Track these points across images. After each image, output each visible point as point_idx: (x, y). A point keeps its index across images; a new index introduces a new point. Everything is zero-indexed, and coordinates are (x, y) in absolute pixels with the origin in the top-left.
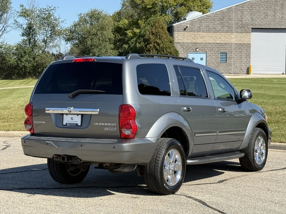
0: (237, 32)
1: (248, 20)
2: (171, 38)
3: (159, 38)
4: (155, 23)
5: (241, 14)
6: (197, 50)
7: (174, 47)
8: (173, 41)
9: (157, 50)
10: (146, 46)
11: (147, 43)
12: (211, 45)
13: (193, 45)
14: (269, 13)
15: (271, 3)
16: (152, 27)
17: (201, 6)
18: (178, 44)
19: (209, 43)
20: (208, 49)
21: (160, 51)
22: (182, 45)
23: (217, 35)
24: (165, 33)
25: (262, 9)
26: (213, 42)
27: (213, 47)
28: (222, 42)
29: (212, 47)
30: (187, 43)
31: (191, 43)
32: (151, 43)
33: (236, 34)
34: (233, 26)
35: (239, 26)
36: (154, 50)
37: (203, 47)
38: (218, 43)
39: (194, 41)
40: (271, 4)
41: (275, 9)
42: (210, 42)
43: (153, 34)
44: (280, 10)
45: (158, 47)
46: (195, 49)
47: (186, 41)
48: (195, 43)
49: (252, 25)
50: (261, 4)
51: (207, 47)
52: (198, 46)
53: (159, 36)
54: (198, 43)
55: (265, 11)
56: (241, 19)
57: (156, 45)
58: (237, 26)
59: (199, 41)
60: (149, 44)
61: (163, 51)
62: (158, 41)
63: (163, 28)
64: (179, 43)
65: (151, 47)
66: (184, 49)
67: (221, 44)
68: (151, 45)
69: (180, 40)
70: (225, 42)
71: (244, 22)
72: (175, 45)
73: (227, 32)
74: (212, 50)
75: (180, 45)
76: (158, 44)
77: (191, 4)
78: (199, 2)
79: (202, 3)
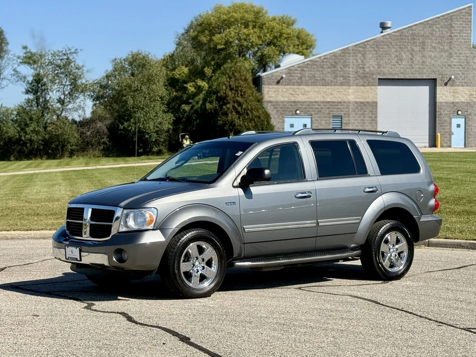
17: (298, 45)
77: (284, 42)
78: (296, 39)
79: (301, 41)
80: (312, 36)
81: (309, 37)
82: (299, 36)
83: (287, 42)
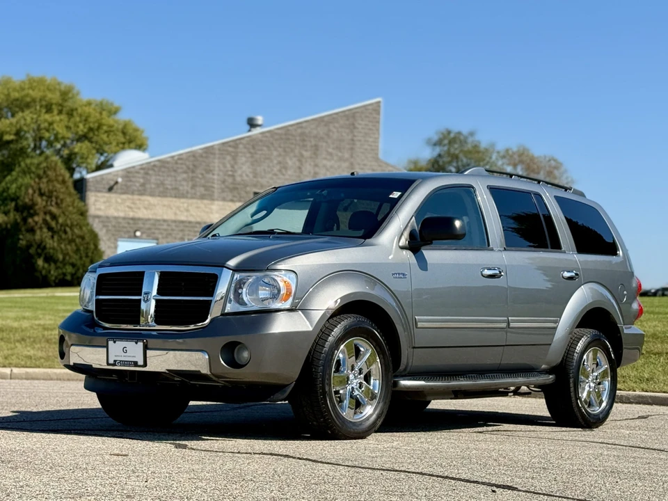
0: (224, 199)
1: (247, 176)
2: (81, 204)
3: (57, 203)
4: (46, 169)
5: (232, 162)
6: (138, 234)
7: (88, 224)
8: (87, 211)
9: (50, 229)
10: (25, 220)
11: (29, 213)
12: (168, 225)
13: (129, 223)
14: (290, 163)
15: (294, 142)
16: (40, 177)
17: (124, 143)
18: (97, 220)
19: (165, 221)
20: (161, 234)
21: (58, 233)
22: (105, 220)
23: (182, 203)
24: (70, 194)
25: (275, 153)
26: (173, 217)
27: (173, 230)
28: (191, 219)
29: (169, 228)
30: (116, 218)
31: (124, 218)
32: (37, 214)
33: (221, 203)
34: (216, 186)
35: (227, 187)
36: (45, 230)
37: (149, 229)
38: (182, 222)
39: (131, 214)
40: (292, 144)
41: (302, 155)
42: (165, 217)
43: (41, 195)
44: (311, 158)
45: (53, 224)
46: (132, 230)
47: (112, 212)
48: (133, 219)
49: (255, 186)
50: (272, 144)
51: (159, 229)
52: (141, 225)
53: (57, 198)
54: (139, 219)
55: (280, 159)
56: (231, 171)
57: (48, 218)
58: (223, 186)
59: (142, 214)
60: (32, 216)
61: (65, 232)
62: (54, 210)
63: (64, 182)
64: (98, 217)
65: (36, 223)
66: (108, 231)
67: (190, 222)
68: (36, 218)
69: (100, 209)
70: (199, 220)
71: (238, 179)
72: (90, 220)
73: (202, 197)
74: (170, 234)
75: (99, 222)
76: (54, 217)
77: (104, 137)
78: (121, 135)
79: (128, 137)
80: (143, 132)
81: (139, 133)
82: (125, 131)
83: (108, 136)
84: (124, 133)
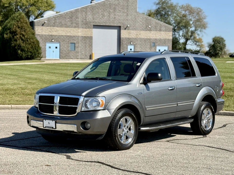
0: (83, 28)
1: (91, 19)
2: (33, 30)
3: (24, 31)
4: (20, 18)
5: (85, 14)
6: (53, 40)
7: (35, 38)
8: (35, 33)
9: (22, 40)
10: (13, 37)
11: (15, 34)
12: (64, 37)
13: (50, 37)
14: (106, 14)
15: (107, 7)
16: (18, 21)
17: (47, 7)
18: (38, 36)
19: (62, 36)
20: (61, 40)
21: (25, 41)
22: (42, 36)
23: (68, 29)
24: (29, 27)
25: (100, 11)
26: (65, 35)
27: (65, 39)
28: (72, 35)
30: (45, 35)
31: (48, 35)
32: (18, 35)
33: (82, 29)
34: (80, 23)
35: (84, 23)
36: (20, 40)
37: (57, 39)
38: (68, 36)
39: (50, 34)
40: (106, 7)
41: (110, 11)
42: (62, 34)
43: (19, 28)
44: (113, 12)
45: (23, 38)
46: (51, 39)
47: (44, 33)
48: (51, 35)
49: (94, 23)
50: (99, 7)
51: (60, 39)
52: (54, 38)
53: (24, 29)
54: (53, 35)
55: (102, 13)
56: (85, 17)
57: (21, 36)
58: (82, 23)
59: (54, 33)
60: (16, 35)
61: (28, 41)
62: (23, 33)
63: (26, 23)
64: (39, 35)
65: (17, 38)
66: (42, 40)
67: (71, 36)
68: (17, 36)
69: (39, 32)
70: (74, 35)
71: (88, 20)
72: (36, 36)
73: (75, 27)
74: (64, 40)
75: (39, 37)
76: (23, 36)
77: (40, 4)
78: (46, 3)
79: (48, 4)
80: (53, 2)
81: (52, 2)
82: (47, 2)
83: (41, 4)
84: (47, 3)
